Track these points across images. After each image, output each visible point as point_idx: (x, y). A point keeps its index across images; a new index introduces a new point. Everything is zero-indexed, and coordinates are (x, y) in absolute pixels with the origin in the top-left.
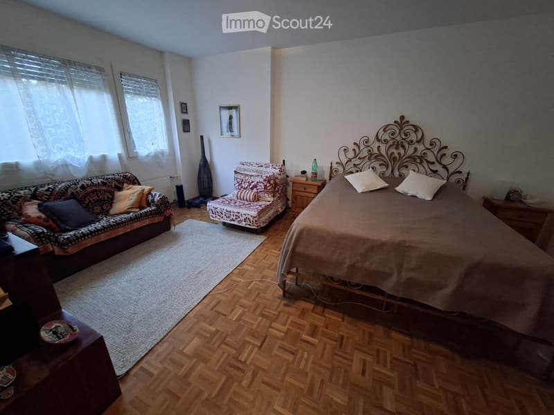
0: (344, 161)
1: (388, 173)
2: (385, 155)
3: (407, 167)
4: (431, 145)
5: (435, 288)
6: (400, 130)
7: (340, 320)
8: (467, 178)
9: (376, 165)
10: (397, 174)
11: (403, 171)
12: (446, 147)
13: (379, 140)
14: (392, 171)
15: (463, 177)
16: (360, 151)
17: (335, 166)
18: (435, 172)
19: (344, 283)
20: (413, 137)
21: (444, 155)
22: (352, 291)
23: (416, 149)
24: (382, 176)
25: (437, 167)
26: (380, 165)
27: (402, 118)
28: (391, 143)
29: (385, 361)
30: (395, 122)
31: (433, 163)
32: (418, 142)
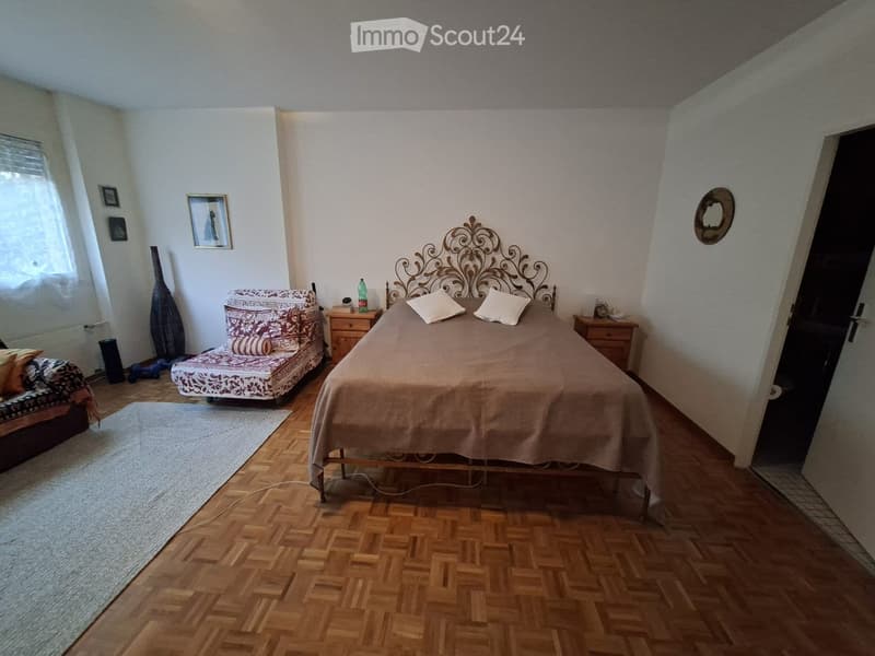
0: (405, 279)
1: (465, 293)
2: (458, 269)
3: (486, 283)
4: (511, 254)
5: (521, 436)
6: (472, 236)
7: (412, 515)
8: (554, 294)
9: (449, 282)
10: (476, 293)
11: (483, 289)
12: (526, 257)
13: (448, 249)
14: (470, 290)
15: (551, 292)
16: (426, 264)
17: (393, 287)
18: (519, 288)
19: (410, 458)
20: (488, 244)
21: (526, 266)
22: (422, 467)
23: (494, 260)
24: (458, 299)
25: (521, 282)
26: (454, 282)
27: (472, 219)
28: (463, 252)
29: (473, 555)
30: (465, 225)
31: (516, 277)
32: (496, 250)
